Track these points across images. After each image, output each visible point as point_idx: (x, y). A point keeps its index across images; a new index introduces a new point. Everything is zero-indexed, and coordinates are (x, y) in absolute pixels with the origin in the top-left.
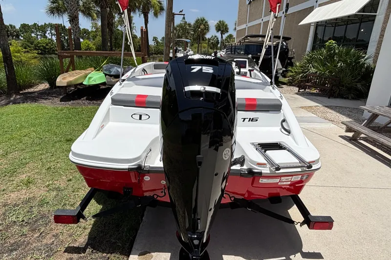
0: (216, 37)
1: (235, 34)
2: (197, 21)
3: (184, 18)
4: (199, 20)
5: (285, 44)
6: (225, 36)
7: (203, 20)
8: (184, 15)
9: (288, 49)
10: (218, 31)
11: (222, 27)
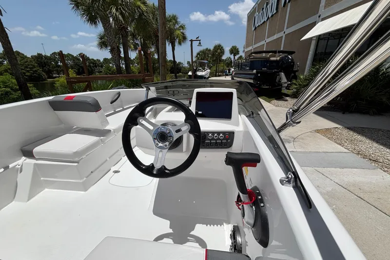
0: (230, 58)
1: (243, 55)
2: (215, 47)
3: (200, 43)
4: (216, 46)
5: (290, 57)
6: (236, 57)
7: (219, 46)
8: (200, 40)
9: (294, 63)
10: (231, 54)
11: (234, 51)
